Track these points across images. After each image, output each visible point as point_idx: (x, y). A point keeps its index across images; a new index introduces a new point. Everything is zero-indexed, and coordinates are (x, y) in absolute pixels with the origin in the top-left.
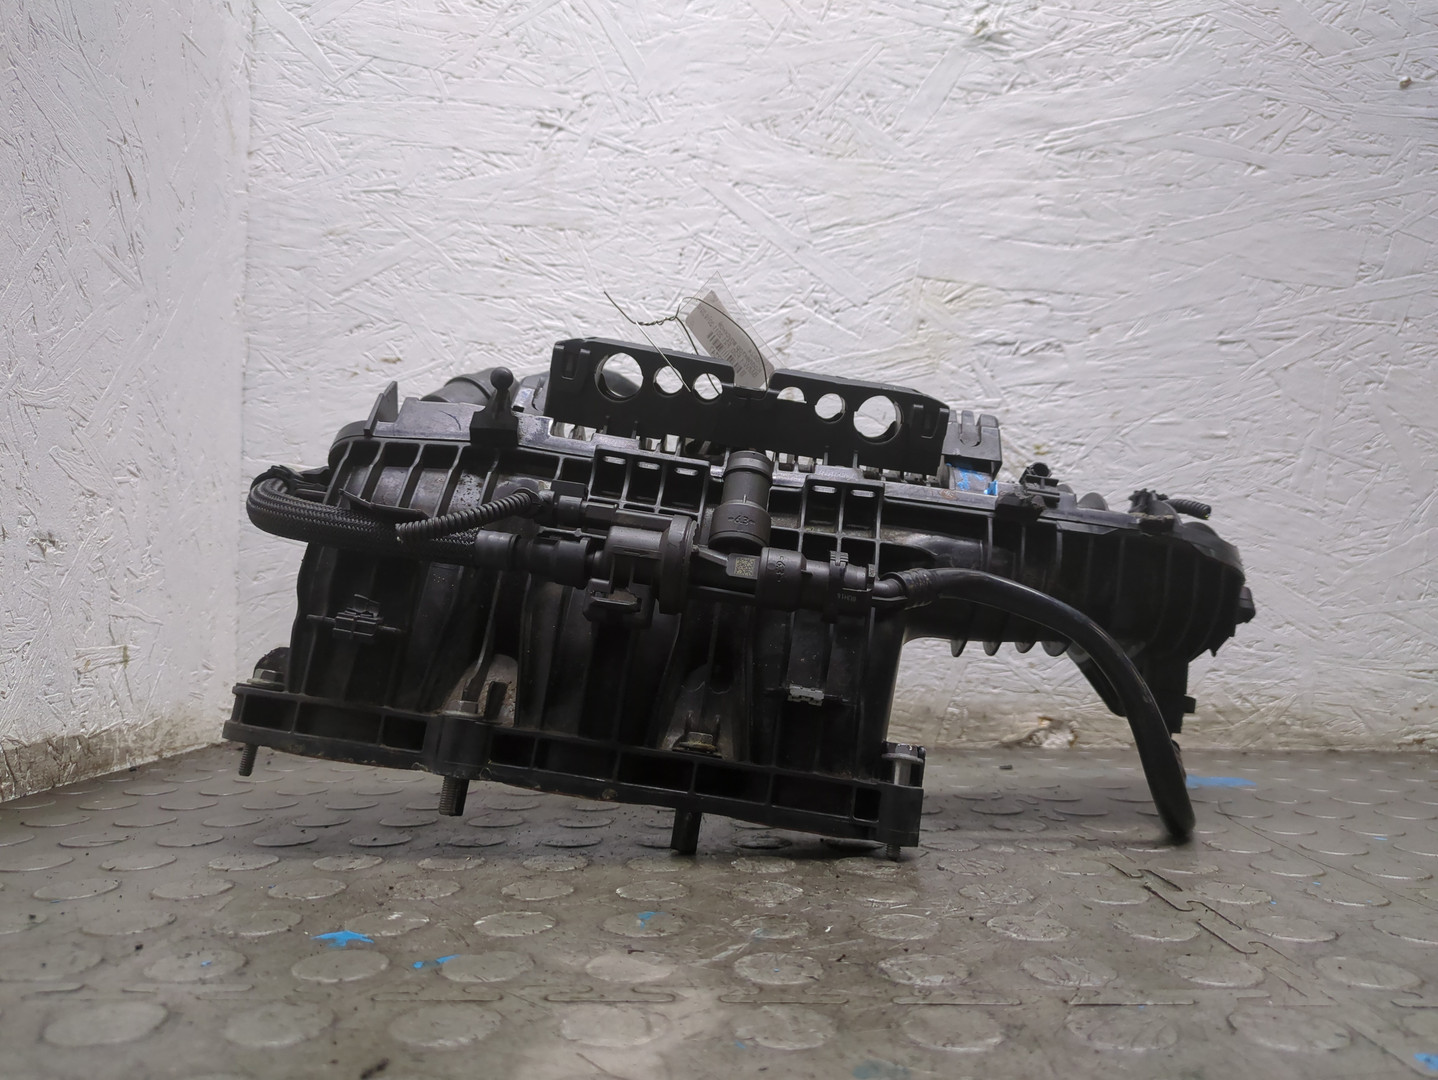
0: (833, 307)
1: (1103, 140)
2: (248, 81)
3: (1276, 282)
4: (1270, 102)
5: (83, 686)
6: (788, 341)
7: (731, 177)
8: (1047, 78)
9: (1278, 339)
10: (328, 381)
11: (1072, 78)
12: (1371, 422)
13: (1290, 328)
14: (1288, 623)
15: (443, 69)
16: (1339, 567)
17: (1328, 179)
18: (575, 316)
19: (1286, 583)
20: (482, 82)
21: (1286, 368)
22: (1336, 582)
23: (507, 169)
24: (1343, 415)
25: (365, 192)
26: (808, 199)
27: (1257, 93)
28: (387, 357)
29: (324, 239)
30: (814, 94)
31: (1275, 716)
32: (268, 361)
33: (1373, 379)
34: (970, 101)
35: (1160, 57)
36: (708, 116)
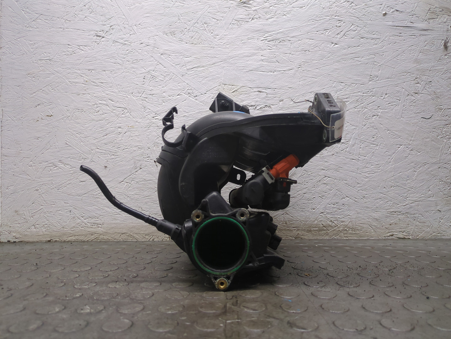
0: (195, 95)
1: (283, 36)
3: (342, 83)
4: (339, 22)
6: (180, 106)
7: (159, 52)
8: (264, 16)
10: (29, 123)
11: (273, 15)
12: (374, 129)
13: (347, 98)
14: (347, 197)
15: (64, 18)
16: (365, 178)
17: (359, 47)
18: (109, 99)
19: (346, 184)
20: (77, 22)
22: (363, 183)
23: (86, 51)
24: (365, 127)
25: (39, 60)
26: (185, 59)
27: (335, 18)
28: (48, 115)
29: (26, 76)
30: (187, 23)
31: (343, 228)
32: (9, 117)
33: (375, 115)
34: (239, 24)
35: (302, 7)
36: (152, 32)
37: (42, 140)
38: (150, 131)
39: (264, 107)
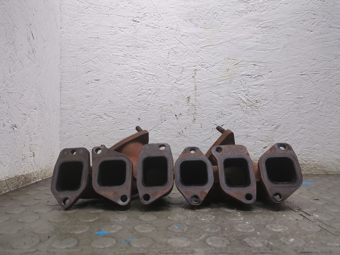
0: (206, 67)
1: (272, 25)
2: (60, 10)
3: (315, 60)
4: (314, 15)
5: (24, 162)
6: (195, 75)
7: (181, 34)
8: (259, 9)
9: (315, 74)
10: (81, 85)
11: (265, 9)
12: (338, 94)
13: (318, 71)
14: (317, 143)
15: (109, 7)
16: (330, 129)
17: (328, 34)
18: (142, 69)
19: (317, 134)
20: (119, 10)
21: (317, 81)
22: (329, 133)
23: (125, 32)
24: (331, 92)
25: (90, 38)
26: (200, 39)
27: (311, 13)
28: (96, 79)
29: (80, 49)
30: (201, 13)
31: (314, 166)
32: (66, 80)
33: (338, 83)
34: (240, 15)
35: (287, 4)
36: (175, 19)
37: (91, 98)
38: (172, 92)
39: (258, 77)
